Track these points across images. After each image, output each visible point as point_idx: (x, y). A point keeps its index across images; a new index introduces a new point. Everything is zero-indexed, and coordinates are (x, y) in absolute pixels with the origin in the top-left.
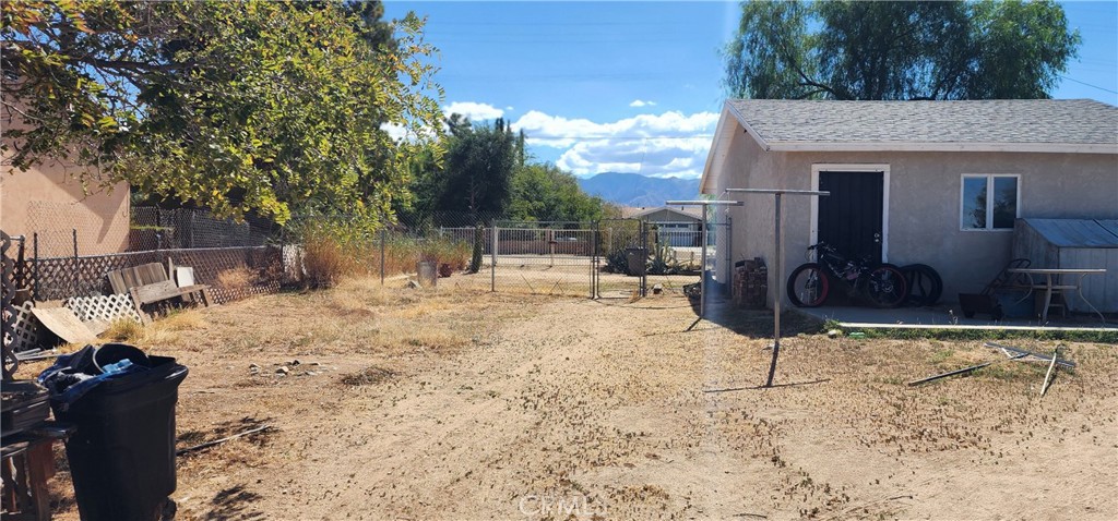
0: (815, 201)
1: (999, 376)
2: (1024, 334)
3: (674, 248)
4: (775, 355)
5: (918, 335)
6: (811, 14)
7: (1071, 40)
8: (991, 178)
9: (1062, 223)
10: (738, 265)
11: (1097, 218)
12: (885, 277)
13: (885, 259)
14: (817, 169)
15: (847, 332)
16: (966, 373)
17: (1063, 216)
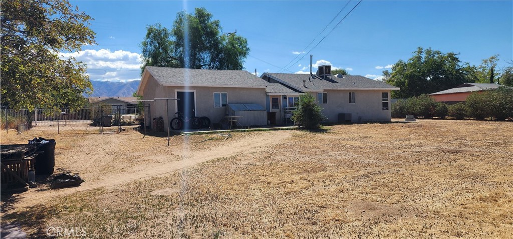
0: (176, 102)
1: (217, 139)
2: (225, 132)
3: (123, 116)
4: (169, 141)
5: (203, 134)
6: (171, 35)
7: (248, 50)
8: (221, 94)
9: (236, 105)
10: (154, 119)
11: (244, 104)
12: (196, 121)
13: (196, 116)
14: (176, 91)
15: (186, 134)
16: (211, 140)
17: (238, 103)
